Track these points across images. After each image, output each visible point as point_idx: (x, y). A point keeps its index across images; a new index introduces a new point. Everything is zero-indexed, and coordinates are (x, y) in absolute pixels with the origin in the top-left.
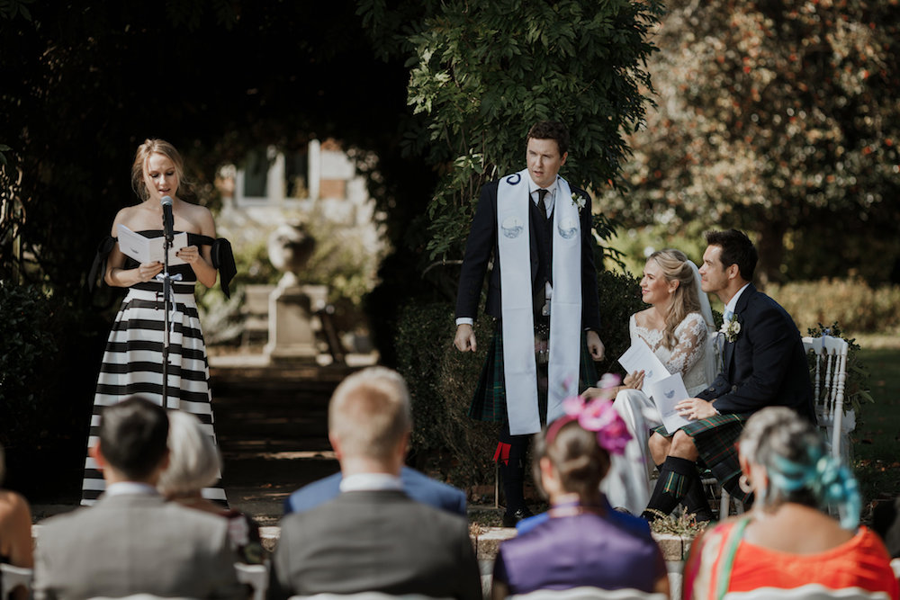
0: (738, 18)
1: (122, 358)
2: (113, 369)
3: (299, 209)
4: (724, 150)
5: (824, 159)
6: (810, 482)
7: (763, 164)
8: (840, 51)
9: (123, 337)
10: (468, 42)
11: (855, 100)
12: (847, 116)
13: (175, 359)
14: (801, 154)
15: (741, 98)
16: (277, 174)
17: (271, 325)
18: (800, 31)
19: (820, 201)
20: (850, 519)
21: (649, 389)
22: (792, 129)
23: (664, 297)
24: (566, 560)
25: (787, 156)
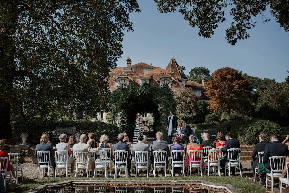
0: (182, 102)
1: (136, 131)
2: (135, 131)
3: (146, 118)
4: (181, 113)
5: (189, 114)
6: (196, 141)
7: (184, 114)
8: (190, 105)
9: (136, 129)
10: (163, 105)
11: (191, 109)
12: (191, 110)
13: (140, 131)
14: (187, 113)
15: (182, 109)
16: (144, 115)
17: (144, 128)
18: (187, 104)
19: (189, 117)
20: (199, 144)
21: (179, 133)
22: (186, 111)
23: (180, 125)
24: (176, 147)
25: (186, 114)
